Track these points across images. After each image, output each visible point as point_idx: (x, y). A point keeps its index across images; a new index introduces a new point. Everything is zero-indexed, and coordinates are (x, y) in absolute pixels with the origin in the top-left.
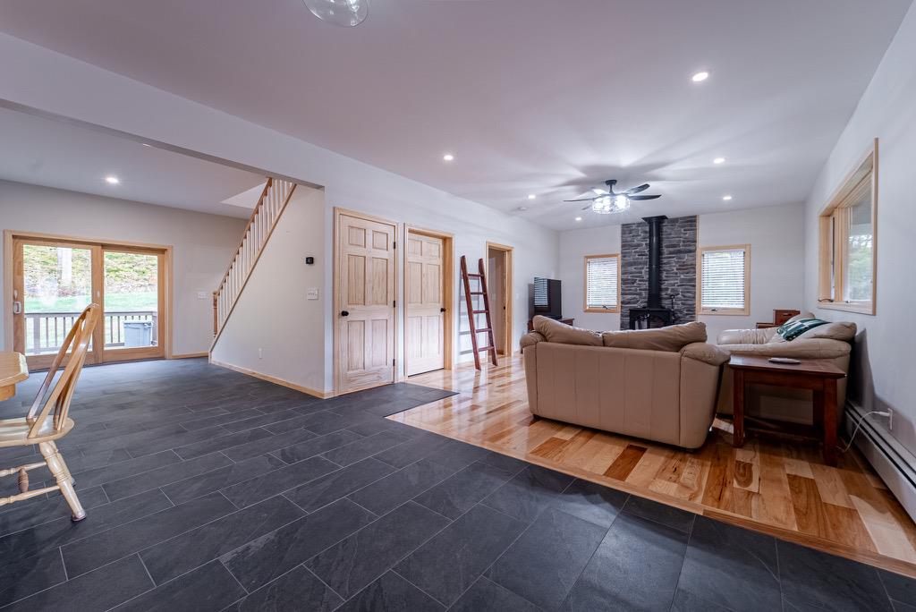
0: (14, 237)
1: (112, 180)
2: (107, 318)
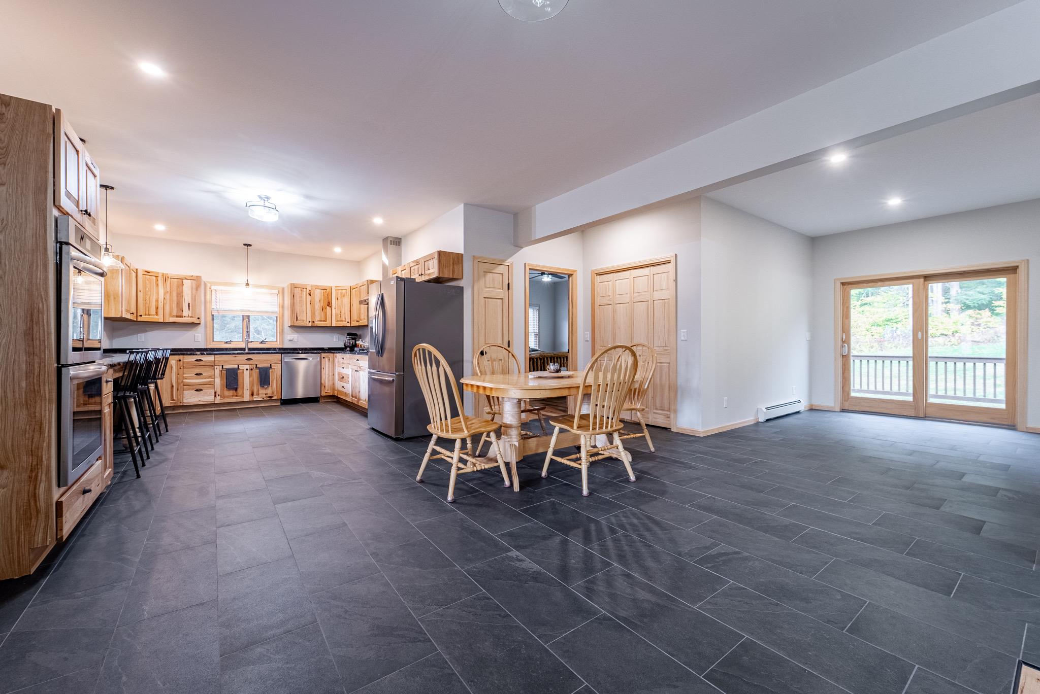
0: (843, 284)
1: (895, 202)
2: (932, 364)
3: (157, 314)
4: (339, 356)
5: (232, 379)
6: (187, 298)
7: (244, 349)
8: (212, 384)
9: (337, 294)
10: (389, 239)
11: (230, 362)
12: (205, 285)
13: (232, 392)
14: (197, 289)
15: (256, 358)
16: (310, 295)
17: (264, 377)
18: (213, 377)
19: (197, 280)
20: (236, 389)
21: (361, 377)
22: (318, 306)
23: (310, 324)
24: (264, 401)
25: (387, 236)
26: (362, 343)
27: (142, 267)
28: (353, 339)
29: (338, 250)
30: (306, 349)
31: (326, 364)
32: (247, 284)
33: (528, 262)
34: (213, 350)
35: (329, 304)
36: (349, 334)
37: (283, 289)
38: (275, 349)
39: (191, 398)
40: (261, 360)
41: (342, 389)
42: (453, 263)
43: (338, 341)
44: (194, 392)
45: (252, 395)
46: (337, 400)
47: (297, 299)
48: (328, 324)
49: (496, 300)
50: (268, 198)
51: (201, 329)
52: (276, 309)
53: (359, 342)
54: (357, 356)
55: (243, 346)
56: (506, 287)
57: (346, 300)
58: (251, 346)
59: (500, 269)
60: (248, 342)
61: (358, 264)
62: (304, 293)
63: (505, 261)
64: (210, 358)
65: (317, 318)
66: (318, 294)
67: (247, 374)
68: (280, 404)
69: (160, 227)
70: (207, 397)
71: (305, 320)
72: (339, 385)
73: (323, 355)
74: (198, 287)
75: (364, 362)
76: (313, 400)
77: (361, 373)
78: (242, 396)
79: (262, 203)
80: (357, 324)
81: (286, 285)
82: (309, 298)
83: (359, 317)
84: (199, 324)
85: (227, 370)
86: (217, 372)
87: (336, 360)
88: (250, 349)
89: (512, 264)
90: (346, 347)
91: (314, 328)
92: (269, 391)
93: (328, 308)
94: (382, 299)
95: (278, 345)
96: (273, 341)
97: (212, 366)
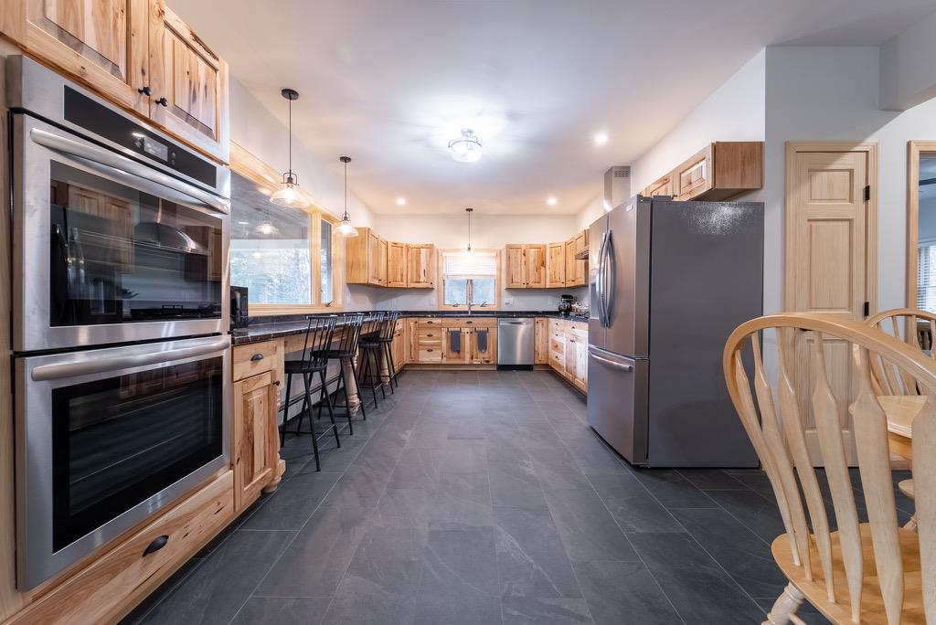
3: (402, 281)
4: (553, 321)
5: (455, 341)
6: (423, 266)
7: (466, 312)
8: (440, 345)
9: (551, 253)
10: (614, 170)
11: (454, 324)
12: (438, 253)
13: (455, 354)
14: (430, 257)
15: (475, 320)
16: (524, 255)
17: (482, 340)
18: (440, 338)
19: (430, 247)
20: (459, 352)
21: (578, 350)
22: (532, 267)
23: (525, 287)
24: (482, 365)
25: (610, 166)
26: (577, 307)
27: (391, 240)
28: (568, 302)
29: (552, 201)
30: (521, 312)
31: (540, 328)
32: (469, 249)
33: (913, 138)
34: (443, 312)
35: (543, 264)
36: (564, 297)
37: (501, 252)
38: (493, 312)
39: (425, 358)
40: (480, 323)
41: (556, 359)
42: (743, 162)
43: (552, 304)
44: (426, 352)
45: (472, 358)
46: (550, 370)
47: (512, 261)
48: (542, 285)
49: (835, 223)
50: (470, 132)
51: (434, 293)
52: (494, 272)
53: (575, 306)
54: (572, 323)
55: (466, 308)
56: (859, 194)
57: (561, 258)
58: (473, 309)
59: (847, 161)
60: (470, 306)
61: (574, 217)
62: (519, 253)
63: (858, 143)
64: (437, 321)
65: (532, 280)
66: (532, 254)
67: (467, 336)
68: (496, 369)
69: (401, 201)
70: (435, 358)
71: (520, 281)
72: (553, 353)
73: (537, 319)
74: (431, 254)
75: (582, 331)
76: (527, 368)
77: (578, 344)
78: (464, 360)
79: (465, 138)
80: (572, 284)
81: (503, 247)
82: (524, 259)
83: (575, 275)
84: (432, 289)
85: (452, 332)
86: (444, 333)
87: (550, 325)
88: (472, 312)
89: (876, 147)
90: (560, 311)
91: (528, 290)
92: (486, 355)
93: (543, 268)
94: (610, 239)
95: (495, 308)
96: (492, 304)
97: (440, 327)
